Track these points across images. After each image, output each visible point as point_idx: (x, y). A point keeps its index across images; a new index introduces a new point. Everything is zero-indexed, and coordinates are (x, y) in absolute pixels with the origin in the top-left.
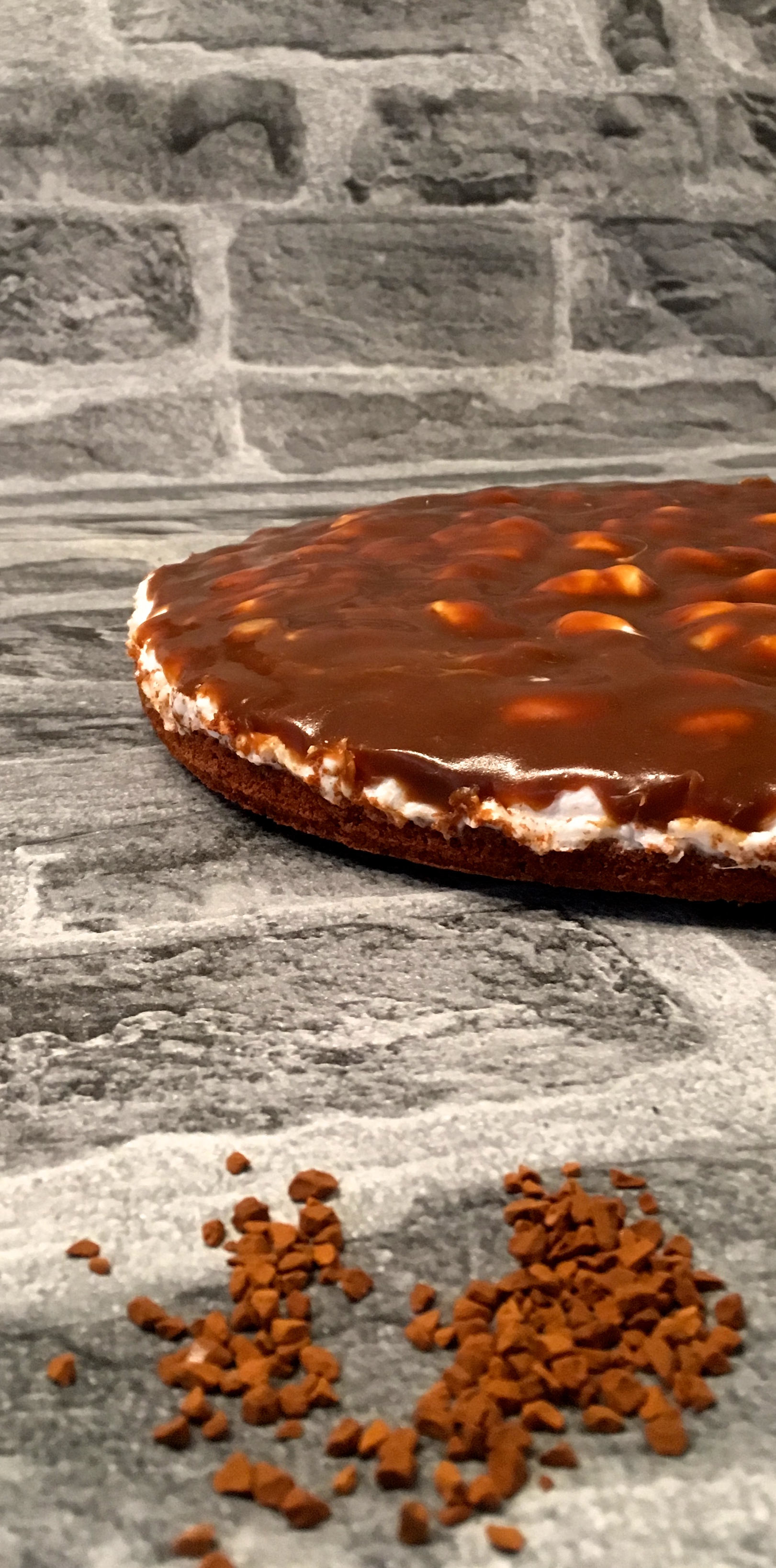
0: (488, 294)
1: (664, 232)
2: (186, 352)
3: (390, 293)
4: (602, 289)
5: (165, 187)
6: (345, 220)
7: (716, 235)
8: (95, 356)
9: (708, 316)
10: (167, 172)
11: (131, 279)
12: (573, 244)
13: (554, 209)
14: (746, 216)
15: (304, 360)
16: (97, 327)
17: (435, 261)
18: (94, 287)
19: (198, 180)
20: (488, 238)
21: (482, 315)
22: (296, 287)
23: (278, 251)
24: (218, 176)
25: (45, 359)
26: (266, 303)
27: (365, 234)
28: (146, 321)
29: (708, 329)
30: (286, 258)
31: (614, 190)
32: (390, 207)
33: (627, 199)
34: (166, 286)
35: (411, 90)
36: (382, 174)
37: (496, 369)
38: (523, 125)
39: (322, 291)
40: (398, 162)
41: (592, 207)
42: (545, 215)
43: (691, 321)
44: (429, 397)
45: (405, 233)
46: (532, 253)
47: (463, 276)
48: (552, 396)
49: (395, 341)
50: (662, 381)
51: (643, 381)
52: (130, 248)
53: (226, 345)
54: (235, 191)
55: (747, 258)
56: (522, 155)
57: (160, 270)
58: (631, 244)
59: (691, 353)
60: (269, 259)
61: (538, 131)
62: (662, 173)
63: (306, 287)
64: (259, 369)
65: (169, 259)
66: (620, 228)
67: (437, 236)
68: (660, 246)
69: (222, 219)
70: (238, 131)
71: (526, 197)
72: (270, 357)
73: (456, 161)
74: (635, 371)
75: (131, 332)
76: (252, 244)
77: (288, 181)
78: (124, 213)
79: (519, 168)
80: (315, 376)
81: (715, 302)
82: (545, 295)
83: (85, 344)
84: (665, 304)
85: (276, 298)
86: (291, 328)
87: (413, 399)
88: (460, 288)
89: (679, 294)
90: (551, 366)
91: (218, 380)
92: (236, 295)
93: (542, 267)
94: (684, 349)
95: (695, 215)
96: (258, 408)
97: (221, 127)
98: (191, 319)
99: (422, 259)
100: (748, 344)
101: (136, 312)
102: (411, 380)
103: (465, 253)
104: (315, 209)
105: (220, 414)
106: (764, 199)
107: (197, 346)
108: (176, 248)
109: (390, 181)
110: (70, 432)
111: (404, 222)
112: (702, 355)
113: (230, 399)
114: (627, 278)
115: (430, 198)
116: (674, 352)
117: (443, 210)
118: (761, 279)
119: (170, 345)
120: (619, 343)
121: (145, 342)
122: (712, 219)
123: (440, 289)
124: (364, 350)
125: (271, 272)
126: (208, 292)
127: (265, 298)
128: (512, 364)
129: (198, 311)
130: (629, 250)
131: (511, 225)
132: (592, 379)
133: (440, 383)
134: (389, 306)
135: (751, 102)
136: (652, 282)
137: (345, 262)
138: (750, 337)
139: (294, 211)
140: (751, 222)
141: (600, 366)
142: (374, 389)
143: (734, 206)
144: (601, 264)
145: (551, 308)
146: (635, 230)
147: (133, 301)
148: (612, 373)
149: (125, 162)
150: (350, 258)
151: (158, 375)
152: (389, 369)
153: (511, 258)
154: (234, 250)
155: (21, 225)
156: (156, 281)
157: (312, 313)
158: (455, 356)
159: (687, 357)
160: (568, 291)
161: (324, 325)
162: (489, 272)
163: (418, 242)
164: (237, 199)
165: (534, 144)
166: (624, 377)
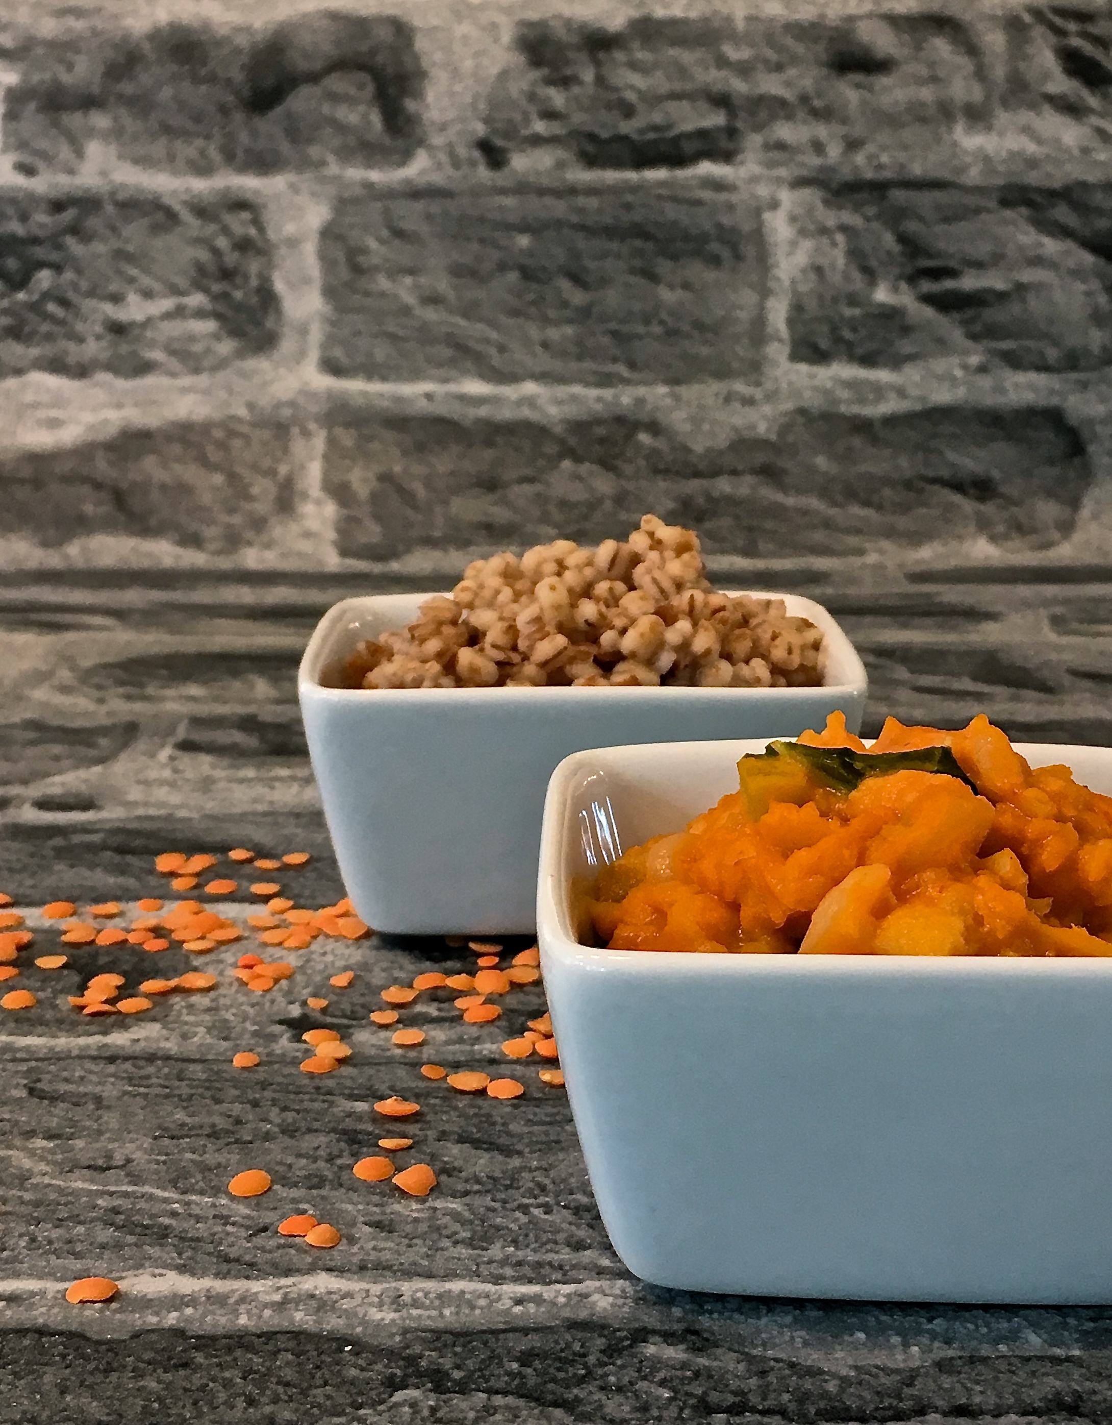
0: (672, 287)
1: (925, 200)
2: (260, 364)
3: (534, 286)
4: (836, 278)
5: (240, 155)
6: (477, 192)
7: (1005, 203)
8: (144, 368)
9: (991, 315)
10: (244, 138)
11: (193, 272)
12: (793, 219)
13: (765, 172)
14: (1049, 176)
15: (415, 375)
16: (149, 334)
17: (600, 244)
18: (146, 281)
19: (285, 147)
20: (671, 212)
21: (664, 315)
22: (408, 280)
23: (385, 233)
24: (310, 141)
25: (81, 371)
26: (368, 302)
27: (501, 208)
28: (210, 326)
29: (991, 332)
30: (397, 242)
31: (852, 145)
32: (538, 173)
33: (871, 158)
34: (239, 280)
35: (568, 22)
36: (525, 132)
37: (678, 389)
38: (722, 62)
39: (443, 285)
40: (550, 115)
41: (822, 169)
42: (754, 180)
43: (964, 323)
44: (579, 427)
45: (559, 208)
46: (734, 230)
47: (637, 263)
48: (753, 427)
49: (539, 349)
50: (918, 407)
51: (890, 406)
52: (195, 233)
53: (314, 355)
54: (331, 158)
55: (1051, 234)
56: (722, 101)
57: (231, 259)
58: (878, 217)
59: (965, 367)
60: (373, 244)
61: (744, 70)
62: (923, 120)
63: (423, 280)
64: (355, 386)
65: (244, 246)
66: (864, 195)
67: (600, 211)
68: (921, 219)
69: (313, 194)
70: (337, 83)
71: (727, 157)
72: (371, 371)
73: (628, 111)
74: (879, 391)
75: (192, 338)
76: (352, 226)
77: (400, 142)
78: (188, 190)
79: (716, 119)
80: (429, 396)
81: (1002, 296)
82: (752, 287)
83: (134, 354)
84: (928, 299)
85: (383, 295)
86: (401, 333)
87: (558, 430)
88: (633, 279)
89: (949, 284)
90: (758, 384)
91: (301, 401)
92: (329, 292)
93: (749, 251)
94: (955, 360)
95: (974, 176)
96: (347, 438)
97: (314, 78)
98: (269, 324)
99: (581, 242)
100: (1052, 354)
101: (200, 314)
102: (559, 403)
103: (640, 231)
104: (437, 179)
105: (298, 446)
106: (1076, 152)
107: (276, 355)
108: (253, 231)
109: (536, 141)
110: (102, 467)
111: (557, 193)
112: (982, 369)
113: (312, 426)
114: (873, 263)
115: (591, 161)
116: (940, 365)
117: (611, 176)
118: (1071, 263)
119: (240, 354)
120: (859, 351)
121: (208, 351)
122: (1001, 182)
123: (604, 282)
124: (496, 360)
125: (375, 260)
126: (291, 285)
127: (367, 294)
128: (701, 382)
129: (279, 312)
130: (875, 225)
131: (707, 195)
132: (813, 401)
133: (599, 407)
134: (533, 303)
135: (1058, 21)
136: (909, 270)
137: (475, 247)
138: (1056, 343)
139: (408, 182)
140: (1057, 184)
141: (829, 385)
142: (506, 414)
143: (1032, 163)
144: (834, 244)
145: (762, 308)
146: (883, 198)
147: (197, 300)
148: (845, 394)
149: (189, 125)
150: (482, 241)
151: (223, 395)
152: (530, 388)
153: (704, 238)
154: (328, 234)
155: (57, 206)
156: (227, 274)
157: (430, 314)
158: (622, 369)
159: (959, 373)
160: (787, 283)
161: (444, 329)
162: (674, 257)
163: (575, 219)
164: (333, 168)
165: (739, 86)
166: (862, 401)
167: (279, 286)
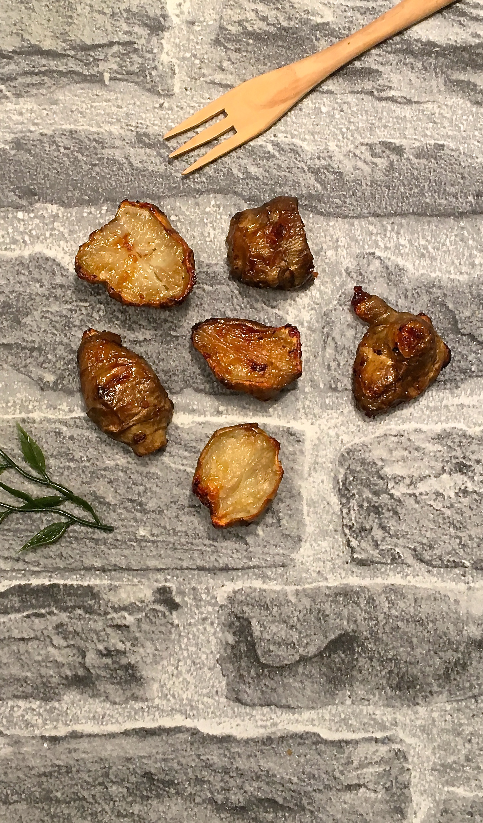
3: (134, 497)
5: (363, 600)
6: (179, 570)
8: (441, 437)
10: (360, 616)
11: (402, 511)
16: (438, 465)
18: (438, 505)
19: (328, 608)
24: (309, 612)
27: (158, 556)
28: (388, 471)
34: (366, 505)
36: (139, 616)
37: (23, 416)
40: (122, 628)
45: (116, 557)
52: (401, 541)
53: (308, 446)
54: (293, 600)
57: (372, 522)
65: (362, 532)
67: (82, 554)
69: (306, 571)
73: (60, 629)
75: (404, 459)
77: (237, 609)
78: (405, 576)
80: (219, 413)
83: (450, 449)
91: (318, 410)
92: (296, 496)
97: (305, 660)
98: (342, 472)
101: (398, 480)
104: (209, 580)
108: (354, 543)
109: (130, 608)
111: (117, 568)
115: (90, 592)
117: (73, 581)
121: (390, 451)
129: (336, 481)
139: (232, 580)
147: (400, 490)
149: (402, 625)
150: (175, 533)
154: (296, 541)
156: (376, 510)
158: (66, 431)
163: (103, 548)
164: (290, 590)
167: (334, 499)
